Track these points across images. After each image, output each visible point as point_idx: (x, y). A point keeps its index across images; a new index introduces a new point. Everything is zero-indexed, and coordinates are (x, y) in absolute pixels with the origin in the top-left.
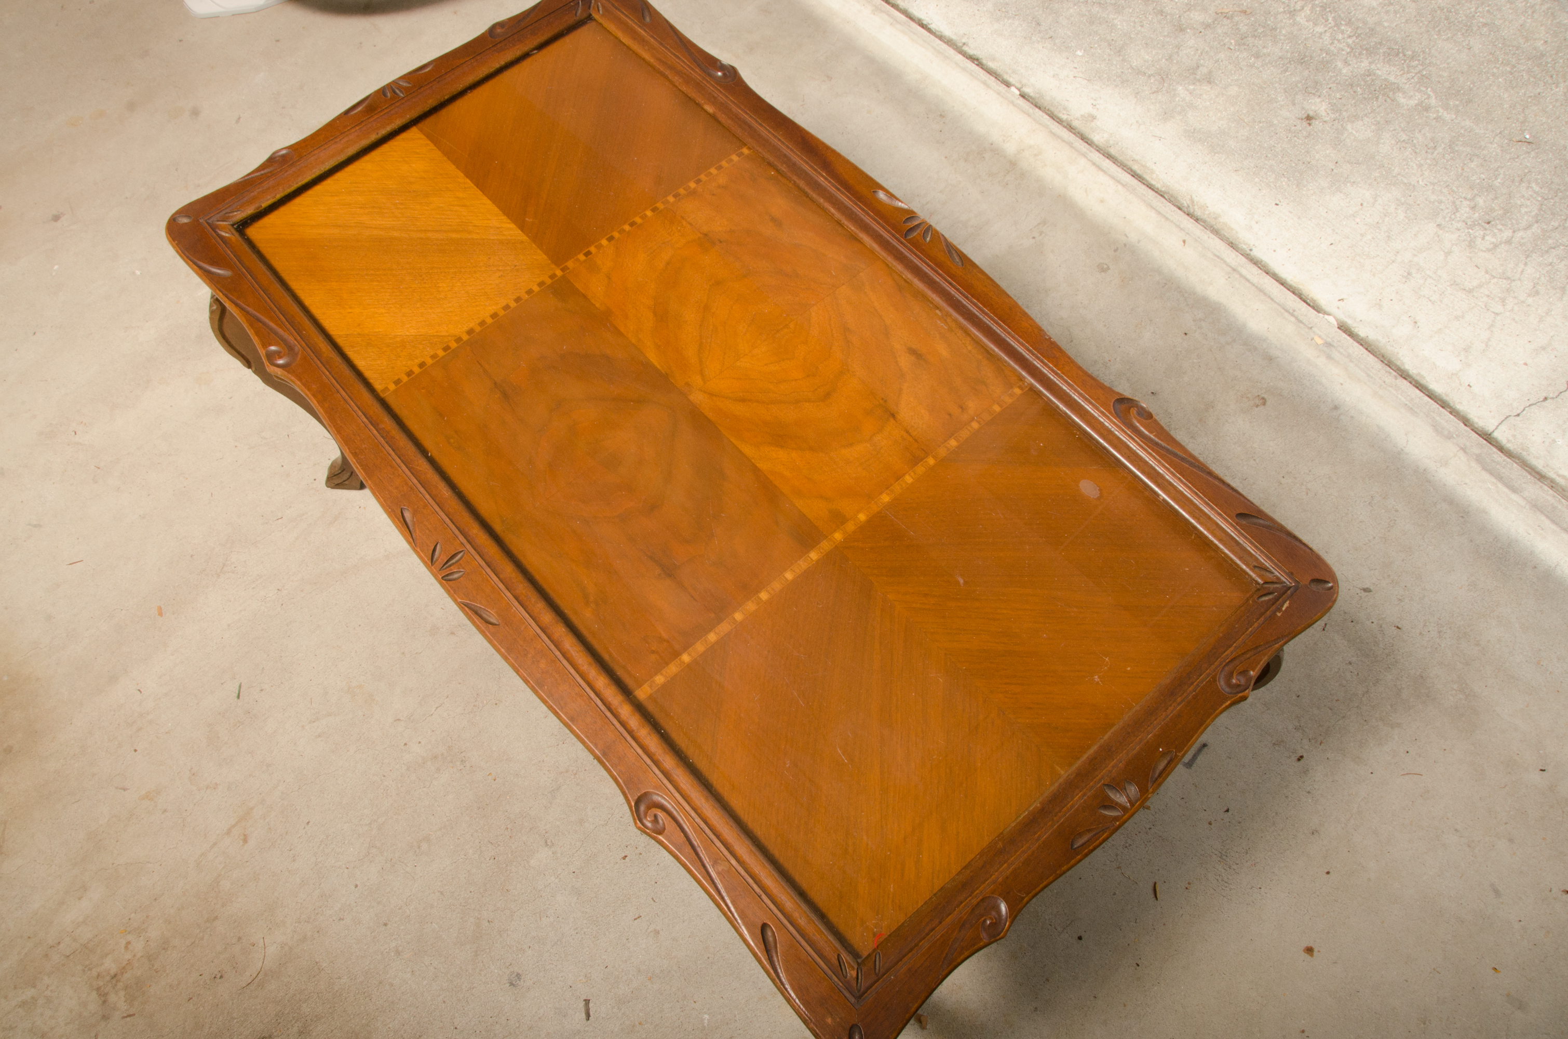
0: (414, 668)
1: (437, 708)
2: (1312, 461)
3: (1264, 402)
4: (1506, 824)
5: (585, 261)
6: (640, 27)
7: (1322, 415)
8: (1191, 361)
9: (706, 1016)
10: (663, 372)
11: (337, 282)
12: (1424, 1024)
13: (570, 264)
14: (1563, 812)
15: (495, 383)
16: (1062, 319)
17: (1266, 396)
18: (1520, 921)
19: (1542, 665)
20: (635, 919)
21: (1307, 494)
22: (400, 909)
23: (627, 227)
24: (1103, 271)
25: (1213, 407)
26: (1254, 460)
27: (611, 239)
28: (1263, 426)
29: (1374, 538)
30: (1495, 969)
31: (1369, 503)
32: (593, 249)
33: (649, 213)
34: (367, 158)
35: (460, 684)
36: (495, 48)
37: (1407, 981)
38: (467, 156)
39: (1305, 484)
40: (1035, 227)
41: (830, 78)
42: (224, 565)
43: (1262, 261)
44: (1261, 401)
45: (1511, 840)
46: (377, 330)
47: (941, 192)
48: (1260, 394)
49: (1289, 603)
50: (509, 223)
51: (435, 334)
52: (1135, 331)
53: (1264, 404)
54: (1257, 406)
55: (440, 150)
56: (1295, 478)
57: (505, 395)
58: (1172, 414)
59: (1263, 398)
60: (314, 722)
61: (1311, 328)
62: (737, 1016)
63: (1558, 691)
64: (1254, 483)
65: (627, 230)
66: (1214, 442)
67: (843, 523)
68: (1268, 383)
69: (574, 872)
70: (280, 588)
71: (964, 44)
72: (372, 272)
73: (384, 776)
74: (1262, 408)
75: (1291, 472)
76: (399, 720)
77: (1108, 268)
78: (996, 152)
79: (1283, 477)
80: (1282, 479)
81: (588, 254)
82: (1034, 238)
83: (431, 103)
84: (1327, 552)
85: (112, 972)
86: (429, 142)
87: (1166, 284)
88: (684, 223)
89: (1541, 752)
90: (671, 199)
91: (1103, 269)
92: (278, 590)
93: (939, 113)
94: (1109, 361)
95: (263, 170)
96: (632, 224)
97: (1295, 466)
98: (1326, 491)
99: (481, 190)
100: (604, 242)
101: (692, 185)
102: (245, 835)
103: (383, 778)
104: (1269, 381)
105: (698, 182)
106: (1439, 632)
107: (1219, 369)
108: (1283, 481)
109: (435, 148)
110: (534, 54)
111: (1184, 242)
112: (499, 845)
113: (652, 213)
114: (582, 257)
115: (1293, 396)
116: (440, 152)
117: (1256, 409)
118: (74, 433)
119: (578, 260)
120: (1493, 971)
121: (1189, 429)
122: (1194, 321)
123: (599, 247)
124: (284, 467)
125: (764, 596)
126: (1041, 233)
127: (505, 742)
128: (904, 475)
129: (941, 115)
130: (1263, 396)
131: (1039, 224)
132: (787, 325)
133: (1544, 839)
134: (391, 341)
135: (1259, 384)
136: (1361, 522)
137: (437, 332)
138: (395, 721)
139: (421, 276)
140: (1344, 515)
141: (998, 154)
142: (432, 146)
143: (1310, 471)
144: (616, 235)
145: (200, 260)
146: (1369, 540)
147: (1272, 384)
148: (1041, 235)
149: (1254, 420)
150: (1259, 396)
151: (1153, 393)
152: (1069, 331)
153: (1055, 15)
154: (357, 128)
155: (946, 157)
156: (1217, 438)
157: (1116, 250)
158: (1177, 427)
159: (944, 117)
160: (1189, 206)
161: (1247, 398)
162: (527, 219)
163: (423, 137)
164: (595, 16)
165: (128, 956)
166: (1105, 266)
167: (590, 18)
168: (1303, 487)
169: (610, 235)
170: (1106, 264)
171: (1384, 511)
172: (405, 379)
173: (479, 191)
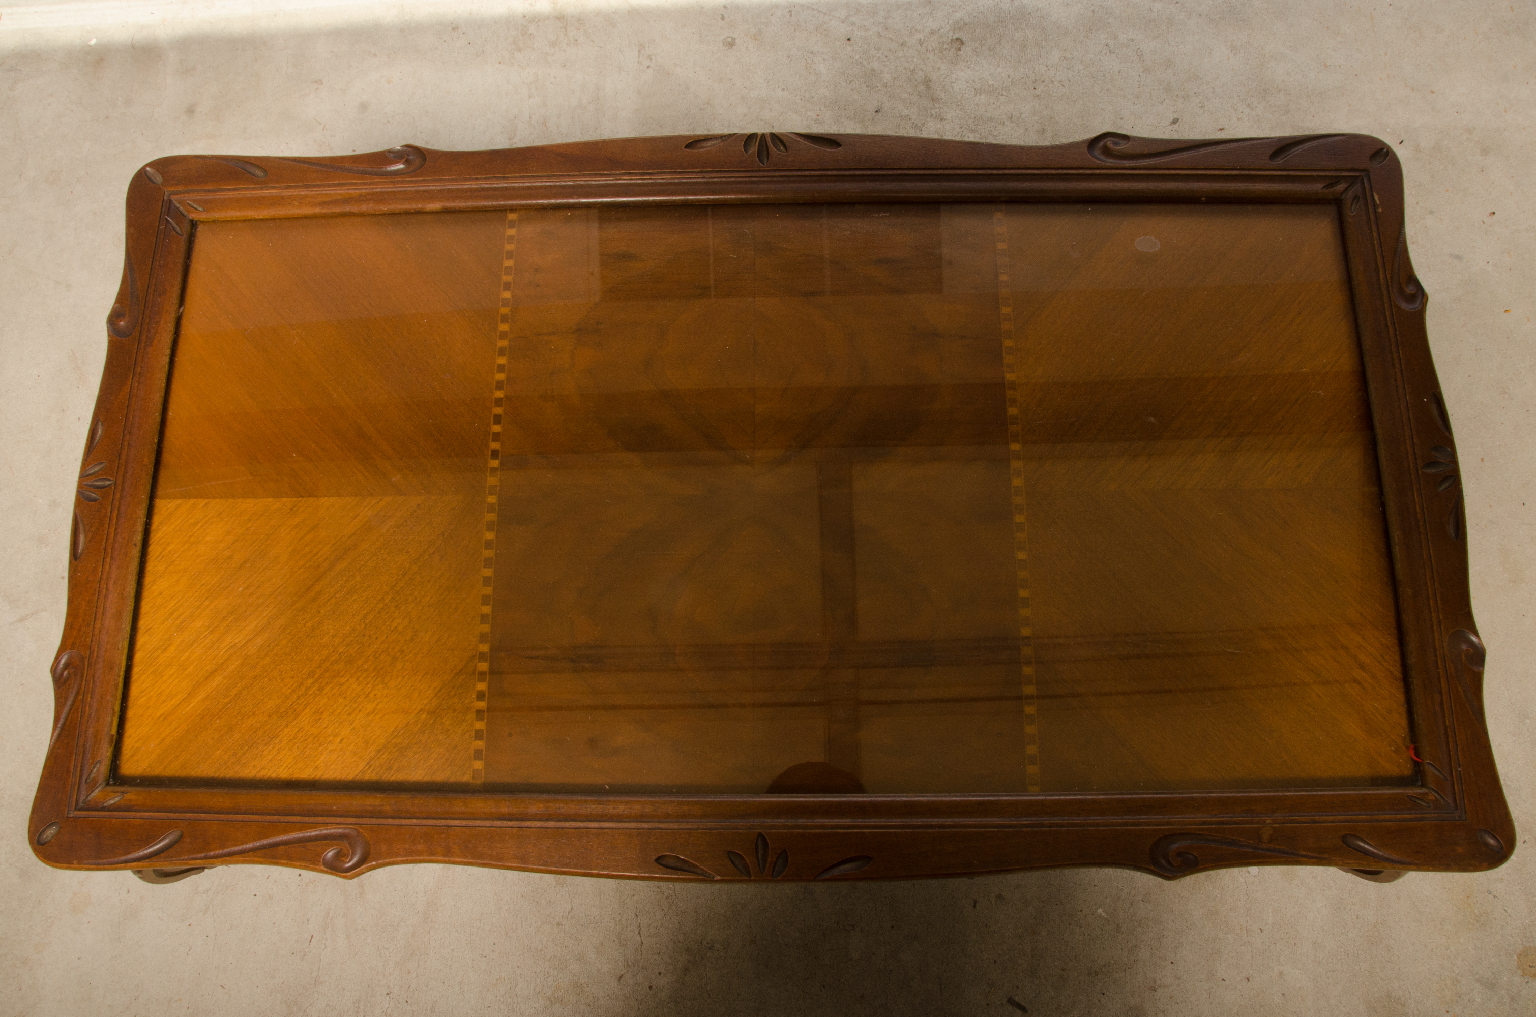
0: (582, 925)
1: (639, 933)
2: (1040, 56)
3: (960, 41)
4: (1417, 204)
5: (502, 463)
7: (1009, 13)
8: (875, 58)
9: (1100, 911)
11: (287, 726)
12: (1506, 393)
13: (492, 481)
14: (1439, 159)
15: (572, 660)
16: (745, 115)
17: (957, 36)
18: (1488, 262)
19: (1330, 66)
21: (1063, 86)
23: (498, 395)
24: (733, 45)
25: (930, 81)
26: (1002, 95)
27: (497, 419)
28: (980, 62)
29: (1139, 76)
30: (1506, 311)
31: (1110, 52)
32: (494, 446)
34: (148, 579)
35: (634, 895)
36: (143, 344)
37: (1470, 376)
38: (251, 478)
39: (1053, 80)
40: (639, 57)
41: (319, 82)
44: (958, 43)
45: (1431, 212)
46: (392, 729)
47: (530, 97)
48: (951, 38)
50: (381, 500)
51: (454, 674)
52: (810, 73)
53: (962, 43)
54: (959, 49)
55: (214, 498)
56: (1043, 82)
57: (596, 662)
58: (908, 115)
59: (957, 39)
63: (1356, 75)
64: (1021, 114)
65: (502, 396)
66: (960, 108)
68: (948, 23)
69: (892, 927)
70: (387, 991)
72: (310, 681)
74: (963, 47)
75: (1036, 80)
76: (621, 976)
77: (734, 39)
78: (536, 21)
79: (1035, 89)
80: (1036, 91)
81: (495, 454)
82: (648, 67)
83: (148, 460)
84: (1122, 119)
86: (192, 501)
87: (790, 11)
88: (544, 339)
89: (1388, 130)
91: (730, 44)
92: (388, 994)
93: (450, 29)
94: (818, 116)
95: (66, 699)
97: (1033, 72)
98: (1073, 71)
99: (310, 496)
101: (505, 296)
104: (947, 20)
105: (508, 286)
106: (1248, 106)
107: (902, 45)
108: (1038, 92)
109: (206, 501)
110: (182, 312)
115: (975, 17)
116: (217, 500)
117: (961, 53)
119: (494, 470)
120: (1507, 314)
121: (932, 115)
122: (843, 22)
125: (1025, 593)
126: (649, 57)
129: (453, 29)
130: (954, 37)
131: (639, 51)
133: (1447, 190)
134: (419, 725)
135: (942, 30)
136: (1119, 72)
137: (452, 672)
138: (619, 980)
139: (364, 635)
140: (1103, 78)
141: (539, 20)
142: (202, 502)
143: (1047, 66)
145: (129, 853)
146: (1138, 81)
147: (951, 22)
148: (651, 59)
149: (969, 63)
151: (877, 112)
152: (762, 120)
154: (108, 560)
155: (500, 63)
156: (959, 103)
157: (723, 18)
158: (923, 122)
159: (457, 28)
161: (945, 50)
163: (179, 501)
164: (196, 217)
166: (729, 40)
167: (194, 224)
168: (1055, 83)
169: (492, 417)
170: (728, 37)
171: (1125, 49)
172: (480, 744)
173: (309, 499)
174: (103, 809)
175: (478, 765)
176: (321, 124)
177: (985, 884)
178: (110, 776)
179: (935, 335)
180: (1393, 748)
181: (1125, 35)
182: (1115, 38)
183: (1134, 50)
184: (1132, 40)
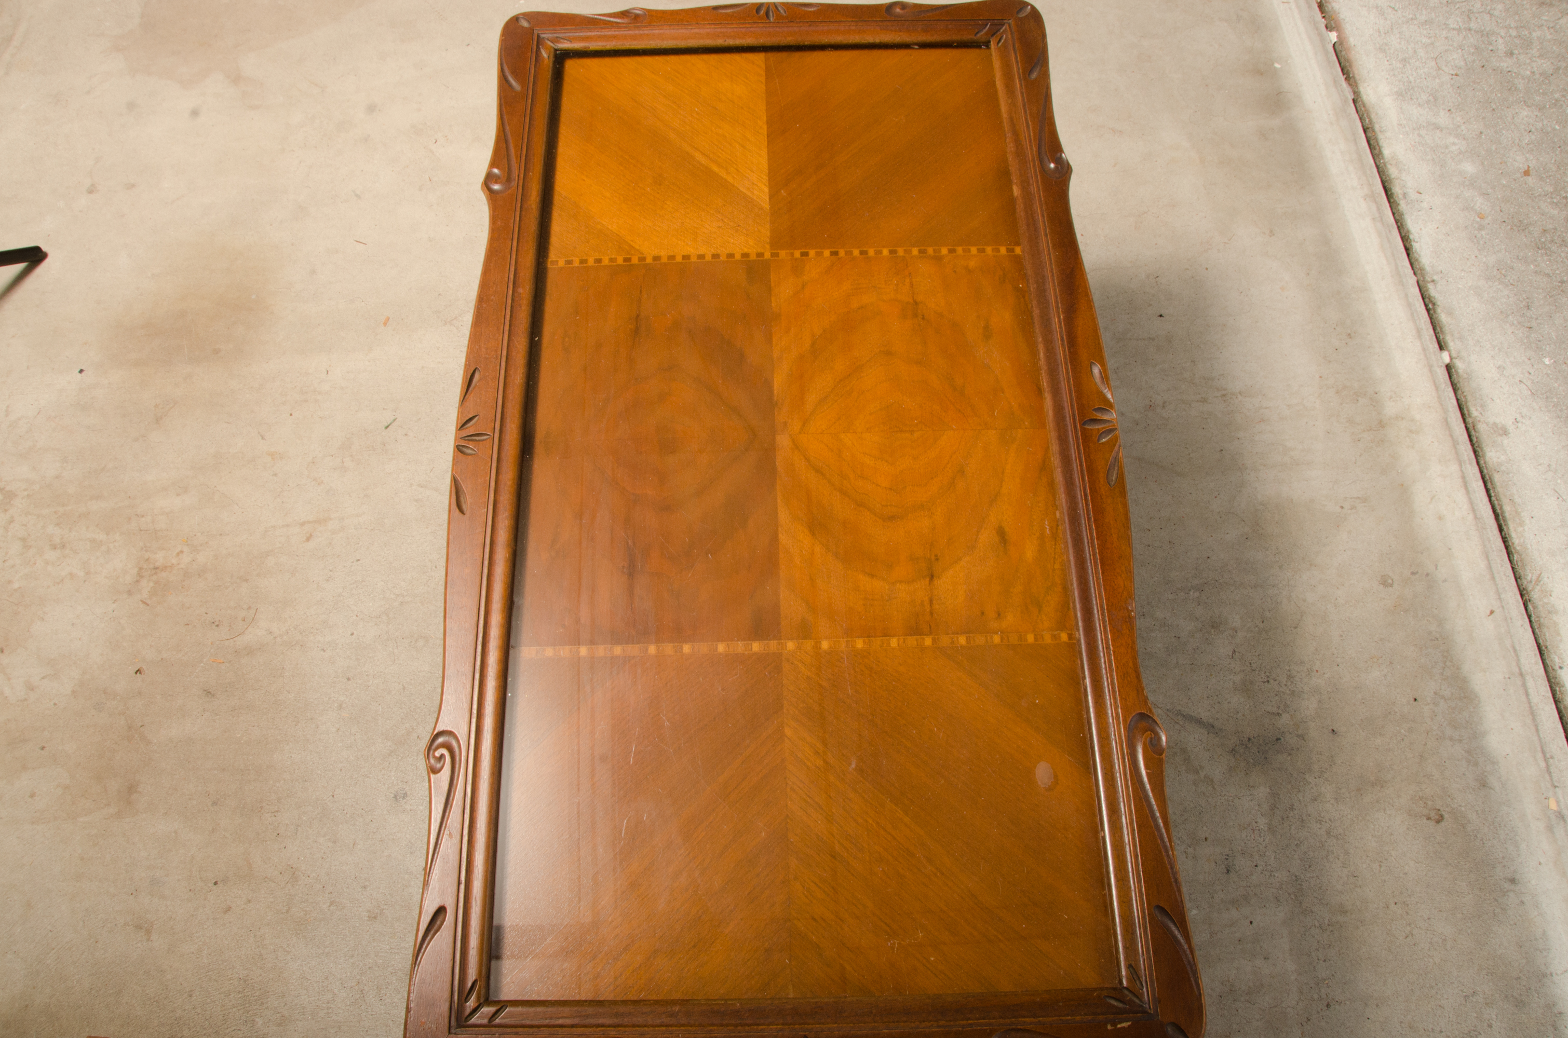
2: (1440, 911)
3: (1440, 819)
5: (796, 259)
6: (1019, 78)
7: (1491, 876)
8: (1398, 728)
10: (775, 400)
11: (595, 147)
13: (783, 254)
15: (638, 316)
16: (1304, 601)
17: (1446, 816)
21: (1407, 937)
22: (367, 676)
23: (856, 252)
24: (1384, 585)
25: (1382, 787)
26: (1380, 866)
27: (835, 254)
28: (1418, 842)
29: (1441, 1032)
31: (1466, 996)
32: (812, 253)
33: (885, 252)
34: (706, 57)
36: (881, 24)
38: (782, 105)
39: (1413, 926)
40: (1352, 498)
41: (1272, 234)
43: (1563, 686)
44: (1437, 817)
46: (590, 209)
47: (1289, 406)
48: (1441, 809)
49: (1129, 1026)
50: (765, 185)
51: (629, 242)
52: (1366, 662)
53: (1438, 822)
54: (1429, 818)
55: (767, 86)
56: (1407, 913)
57: (636, 331)
58: (1335, 764)
59: (1442, 816)
60: (422, 487)
61: (1555, 787)
64: (1360, 887)
66: (1355, 819)
67: (805, 638)
68: (1460, 806)
71: (1433, 281)
72: (627, 157)
74: (1432, 823)
75: (1408, 905)
77: (1391, 585)
78: (1374, 404)
79: (1396, 903)
80: (1393, 905)
81: (805, 254)
82: (1342, 507)
83: (790, 40)
84: (1377, 1006)
85: (158, 564)
86: (764, 74)
87: (1437, 639)
88: (908, 280)
90: (915, 251)
91: (1385, 582)
93: (1349, 332)
94: (1317, 671)
95: (614, 17)
96: (863, 253)
97: (1417, 902)
98: (1429, 950)
99: (768, 142)
100: (827, 253)
101: (944, 251)
102: (311, 535)
104: (1463, 804)
105: (952, 251)
107: (1421, 756)
108: (1392, 906)
109: (764, 82)
110: (914, 48)
111: (1492, 612)
113: (888, 254)
114: (797, 254)
115: (1476, 836)
116: (765, 88)
117: (1425, 820)
118: (434, 141)
119: (792, 254)
121: (1340, 789)
122: (1435, 693)
123: (819, 254)
125: (687, 648)
126: (1353, 508)
128: (894, 636)
129: (1349, 334)
130: (1443, 813)
131: (1358, 498)
132: (914, 431)
134: (593, 225)
135: (1450, 800)
136: (1440, 1006)
137: (632, 241)
139: (660, 185)
140: (1428, 986)
141: (1374, 406)
142: (763, 79)
143: (1429, 919)
144: (842, 253)
145: (507, 64)
146: (1433, 1029)
147: (1463, 809)
148: (1351, 509)
149: (1414, 829)
150: (1439, 810)
151: (1333, 731)
152: (1302, 616)
153: (1554, 308)
154: (713, 26)
155: (1321, 377)
156: (1360, 818)
157: (1413, 573)
158: (1330, 779)
159: (1351, 338)
160: (1531, 582)
161: (1425, 803)
162: (782, 191)
163: (763, 66)
164: (993, 45)
165: (174, 561)
166: (1390, 581)
167: (987, 44)
168: (1408, 928)
169: (837, 250)
170: (1392, 580)
171: (1475, 1015)
172: (576, 263)
173: (766, 142)
174: (538, 48)
175: (561, 263)
176: (1230, 240)
178: (561, 50)
179: (932, 577)
181: (1494, 1017)
182: (1487, 1004)
183: (1475, 1027)
184: (1490, 1026)
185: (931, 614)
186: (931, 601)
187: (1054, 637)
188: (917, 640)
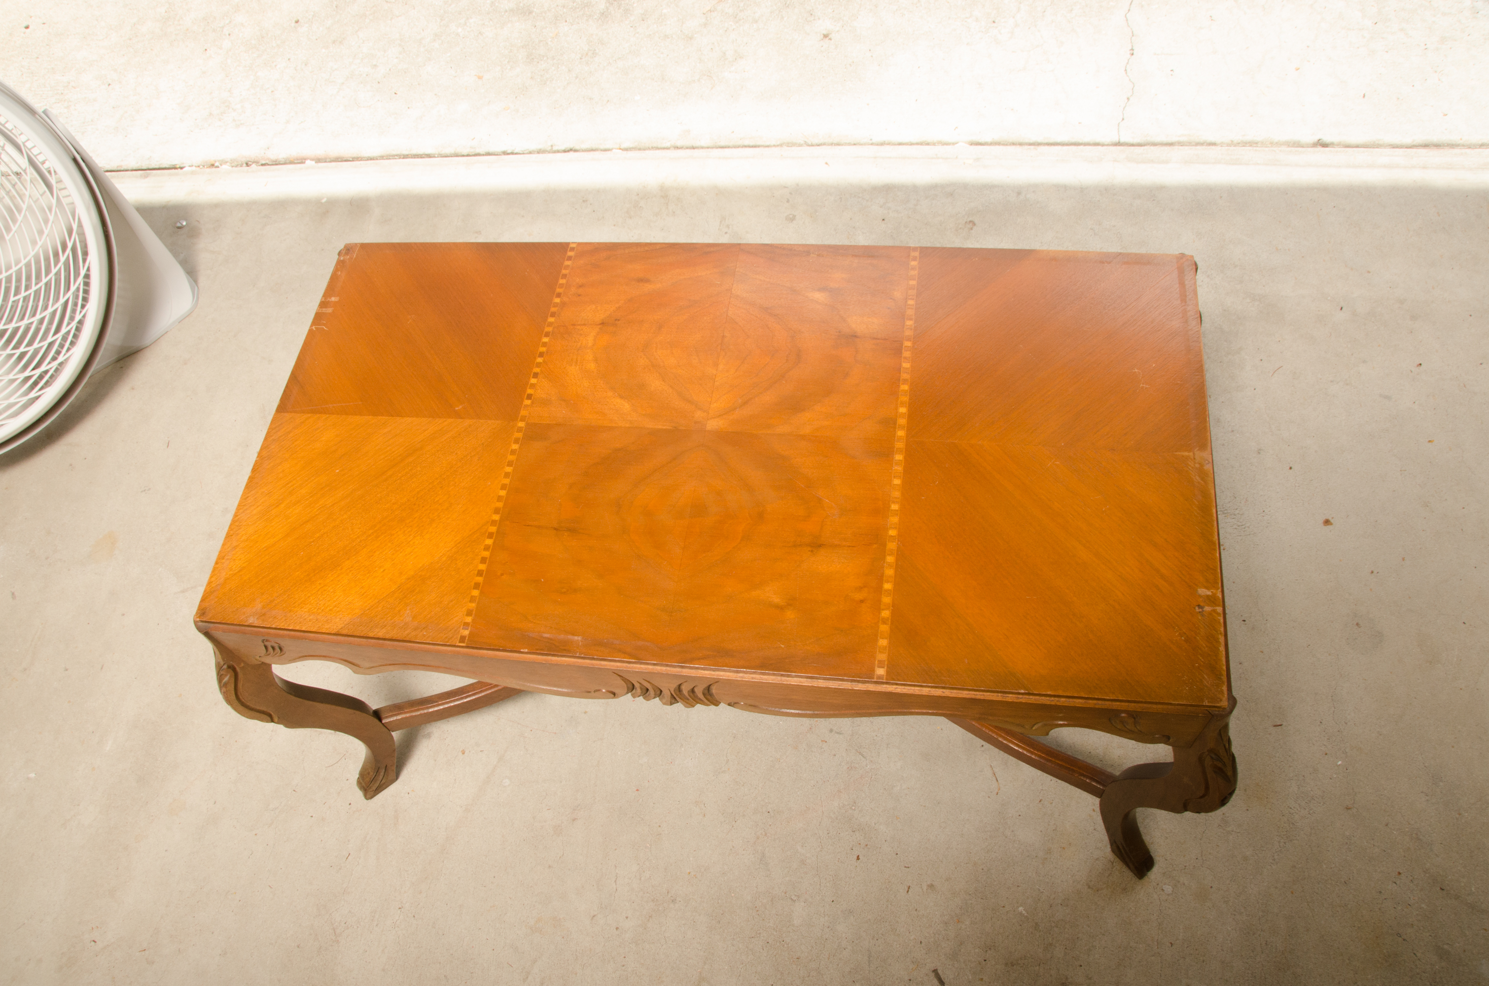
2: (1037, 236)
3: (973, 223)
4: (1352, 355)
5: (533, 403)
8: (903, 233)
9: (1021, 909)
10: (671, 428)
11: (349, 559)
12: (1428, 506)
13: (523, 412)
14: (1373, 322)
15: (555, 529)
17: (971, 219)
18: (1414, 402)
19: (1280, 249)
20: (908, 891)
23: (540, 360)
24: (793, 220)
27: (536, 375)
28: (987, 238)
30: (1430, 441)
32: (530, 391)
33: (545, 340)
37: (1394, 491)
38: (360, 403)
40: (720, 226)
42: (334, 929)
43: (885, 142)
44: (971, 224)
45: (1364, 362)
50: (445, 421)
51: (470, 533)
53: (974, 224)
54: (971, 229)
55: (333, 414)
57: (572, 531)
59: (970, 222)
60: (527, 977)
61: (957, 158)
62: (1040, 889)
63: (1303, 257)
65: (542, 361)
67: (895, 423)
68: (964, 210)
69: (833, 901)
71: (552, 146)
72: (371, 531)
73: (623, 966)
74: (974, 228)
76: (594, 916)
77: (794, 216)
81: (529, 397)
82: (726, 233)
86: (318, 415)
88: (578, 327)
89: (1329, 298)
90: (551, 320)
91: (791, 219)
96: (541, 355)
99: (398, 416)
100: (533, 381)
101: (557, 300)
103: (623, 968)
104: (963, 208)
105: (559, 295)
106: (1208, 276)
107: (926, 224)
109: (328, 416)
111: (826, 163)
112: (760, 933)
113: (548, 338)
114: (528, 402)
115: (987, 206)
116: (335, 416)
117: (972, 231)
119: (526, 406)
120: (1430, 443)
122: (881, 207)
123: (533, 386)
124: (314, 816)
126: (728, 226)
127: (691, 859)
128: (901, 364)
129: (583, 201)
130: (969, 220)
131: (721, 222)
132: (723, 336)
133: (1379, 346)
134: (440, 564)
135: (959, 215)
137: (470, 531)
139: (415, 504)
141: (649, 198)
142: (324, 416)
143: (1042, 243)
144: (537, 370)
147: (967, 209)
148: (729, 228)
149: (978, 239)
150: (966, 222)
153: (596, 86)
155: (615, 225)
157: (788, 201)
159: (587, 201)
160: (805, 142)
161: (960, 229)
162: (457, 409)
163: (309, 415)
166: (791, 216)
169: (532, 373)
170: (790, 215)
172: (480, 579)
173: (396, 418)
177: (919, 873)
179: (856, 336)
180: (1183, 638)
181: (1108, 223)
184: (1114, 226)
185: (885, 339)
186: (875, 339)
187: (913, 269)
188: (906, 351)
